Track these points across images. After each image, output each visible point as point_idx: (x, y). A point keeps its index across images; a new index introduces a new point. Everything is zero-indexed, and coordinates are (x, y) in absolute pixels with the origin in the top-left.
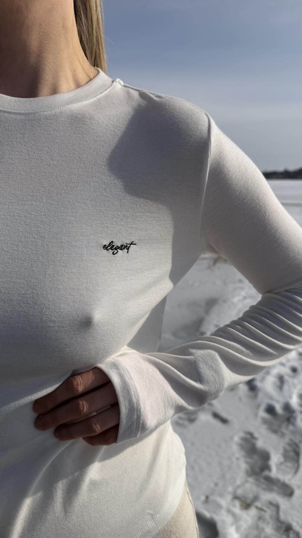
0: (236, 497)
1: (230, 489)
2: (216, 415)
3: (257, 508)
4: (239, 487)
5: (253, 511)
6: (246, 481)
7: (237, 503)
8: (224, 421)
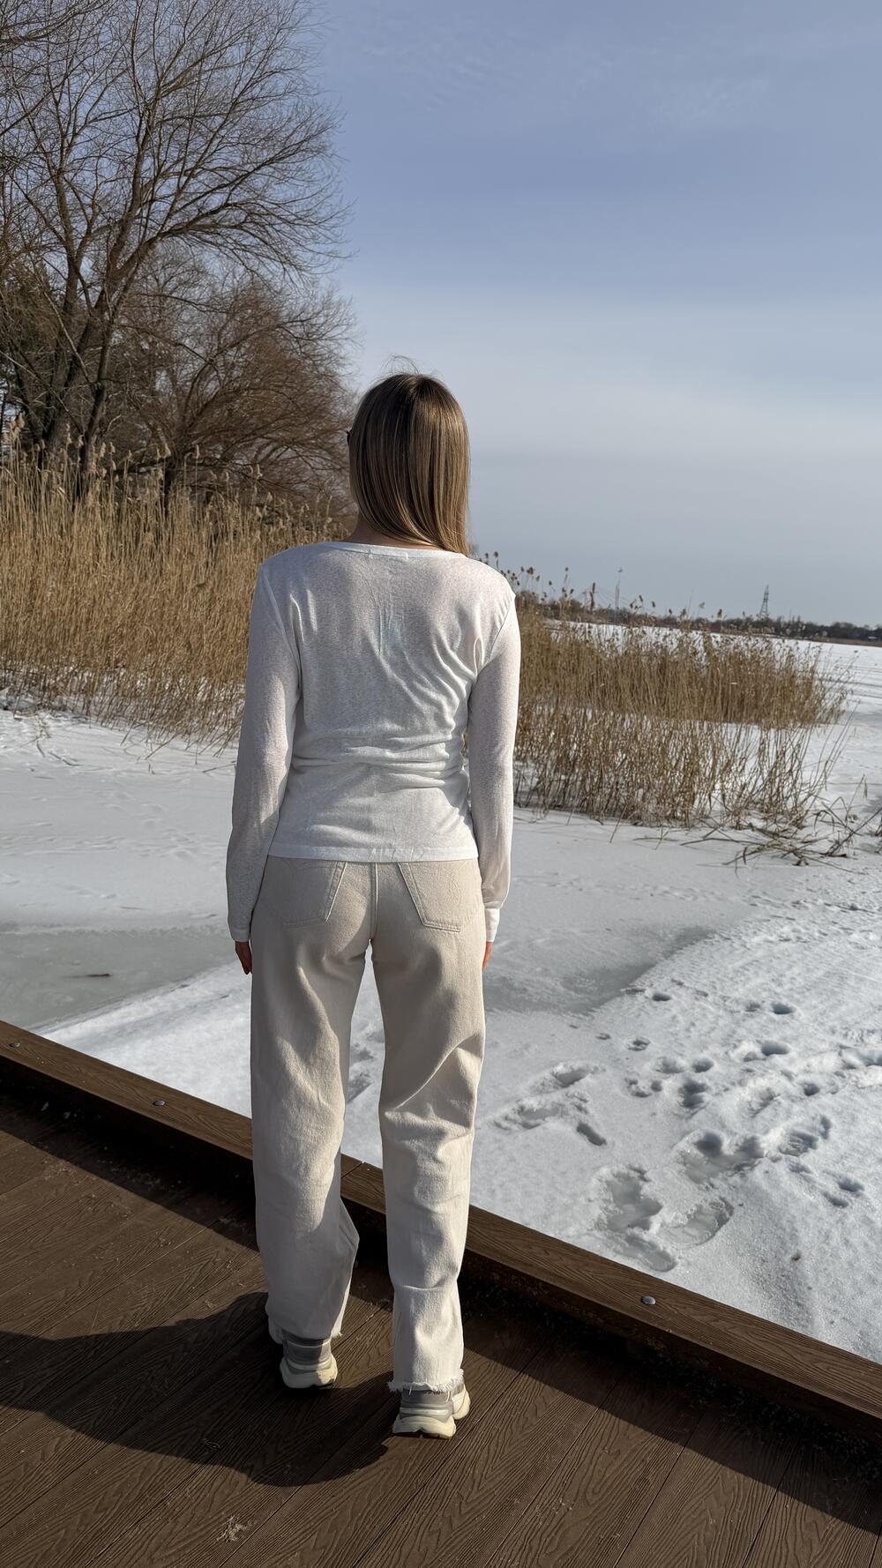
2: (583, 1129)
8: (596, 1140)
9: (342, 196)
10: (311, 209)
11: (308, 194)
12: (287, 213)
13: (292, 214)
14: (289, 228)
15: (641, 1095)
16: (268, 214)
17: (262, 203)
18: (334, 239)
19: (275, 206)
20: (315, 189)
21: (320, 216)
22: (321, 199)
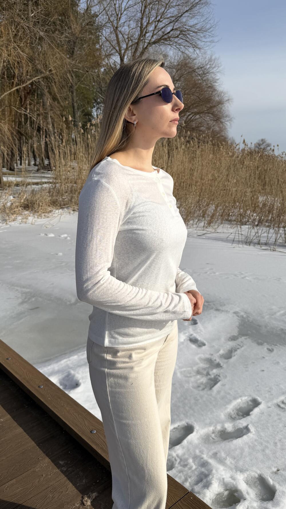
9: (215, 20)
10: (203, 26)
11: (202, 20)
12: (195, 29)
13: (196, 29)
14: (195, 34)
16: (187, 31)
17: (185, 27)
18: (212, 36)
19: (190, 27)
20: (204, 18)
21: (207, 28)
22: (207, 22)
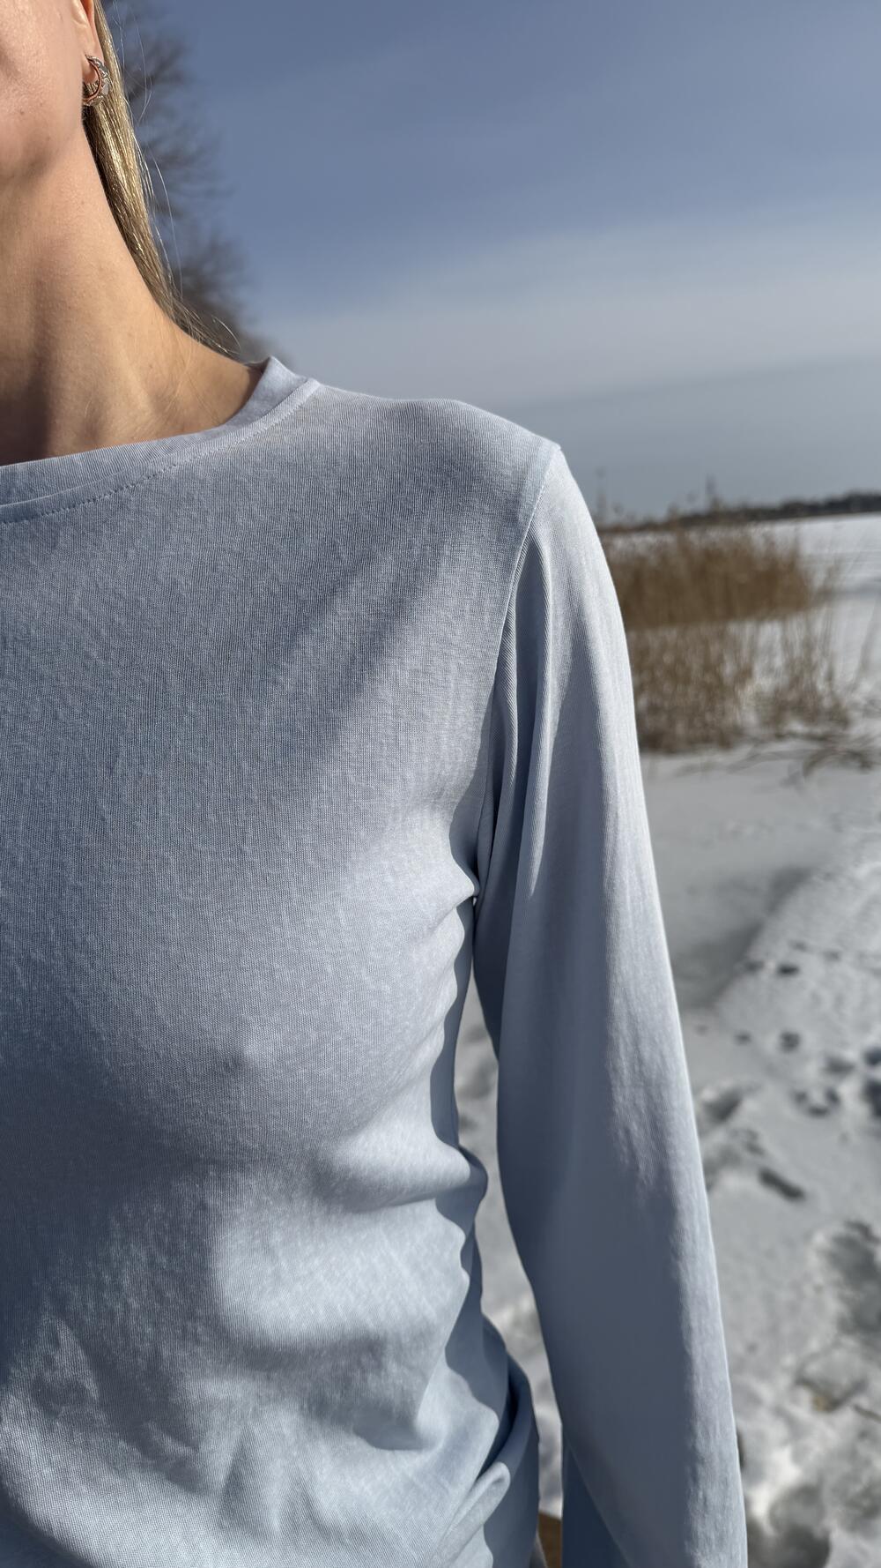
0: (802, 1381)
1: (789, 1360)
2: (770, 1179)
3: (858, 1409)
4: (814, 1357)
5: (846, 1418)
6: (837, 1344)
7: (805, 1396)
8: (791, 1193)
15: (818, 1112)
